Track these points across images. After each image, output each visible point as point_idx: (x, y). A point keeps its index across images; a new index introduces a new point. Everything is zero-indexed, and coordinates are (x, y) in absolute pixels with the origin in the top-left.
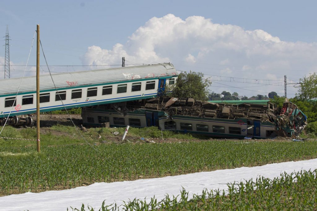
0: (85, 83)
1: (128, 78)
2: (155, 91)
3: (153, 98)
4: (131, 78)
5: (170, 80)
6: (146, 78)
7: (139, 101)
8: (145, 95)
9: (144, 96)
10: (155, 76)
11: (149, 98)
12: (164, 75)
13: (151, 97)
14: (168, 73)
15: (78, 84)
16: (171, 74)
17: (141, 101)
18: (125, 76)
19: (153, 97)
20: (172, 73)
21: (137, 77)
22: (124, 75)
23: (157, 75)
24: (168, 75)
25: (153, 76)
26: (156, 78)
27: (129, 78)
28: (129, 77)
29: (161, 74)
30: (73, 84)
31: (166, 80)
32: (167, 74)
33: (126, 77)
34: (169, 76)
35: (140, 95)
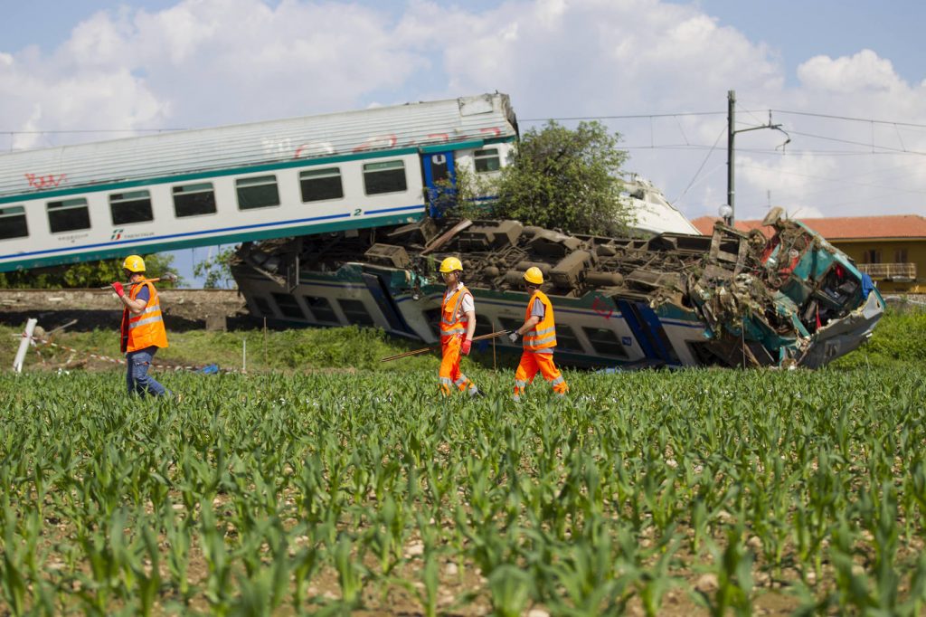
0: (97, 179)
1: (276, 155)
2: (410, 199)
3: (409, 224)
4: (294, 154)
5: (477, 153)
6: (358, 150)
7: (348, 235)
8: (366, 213)
9: (362, 216)
10: (398, 141)
11: (390, 223)
12: (441, 138)
13: (401, 222)
14: (458, 129)
15: (69, 181)
16: (479, 132)
17: (356, 234)
18: (266, 147)
19: (409, 220)
20: (483, 130)
21: (320, 150)
22: (267, 142)
23: (410, 140)
24: (463, 138)
25: (391, 142)
26: (407, 150)
27: (281, 155)
28: (281, 150)
29: (430, 136)
30: (48, 184)
31: (454, 158)
32: (456, 132)
33: (268, 151)
34: (468, 141)
35: (348, 215)
